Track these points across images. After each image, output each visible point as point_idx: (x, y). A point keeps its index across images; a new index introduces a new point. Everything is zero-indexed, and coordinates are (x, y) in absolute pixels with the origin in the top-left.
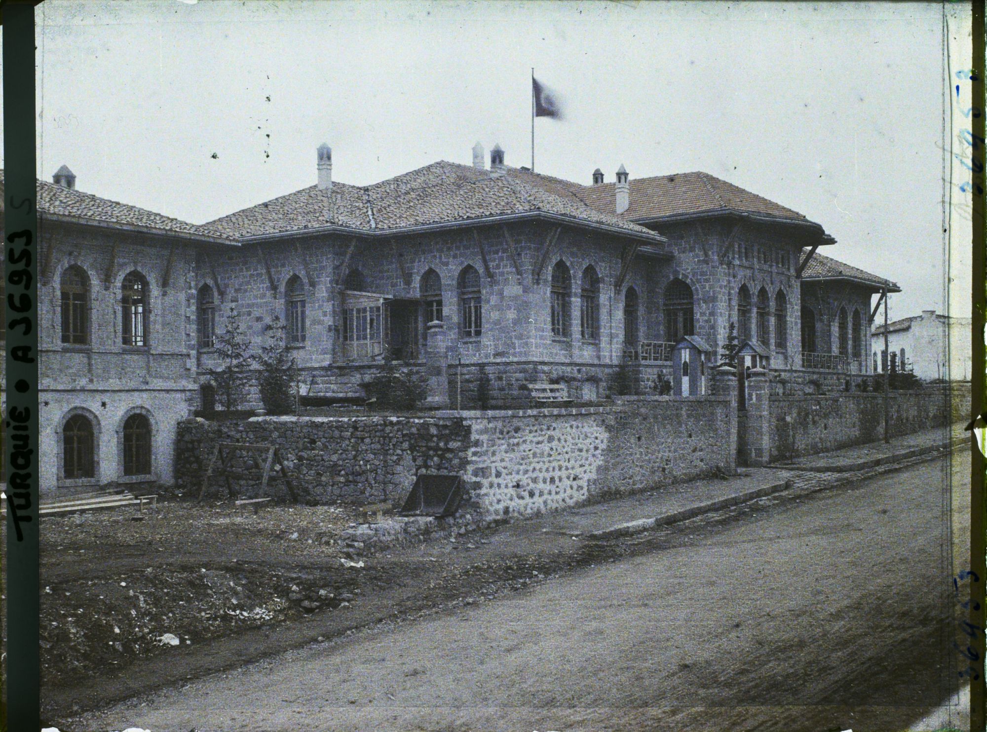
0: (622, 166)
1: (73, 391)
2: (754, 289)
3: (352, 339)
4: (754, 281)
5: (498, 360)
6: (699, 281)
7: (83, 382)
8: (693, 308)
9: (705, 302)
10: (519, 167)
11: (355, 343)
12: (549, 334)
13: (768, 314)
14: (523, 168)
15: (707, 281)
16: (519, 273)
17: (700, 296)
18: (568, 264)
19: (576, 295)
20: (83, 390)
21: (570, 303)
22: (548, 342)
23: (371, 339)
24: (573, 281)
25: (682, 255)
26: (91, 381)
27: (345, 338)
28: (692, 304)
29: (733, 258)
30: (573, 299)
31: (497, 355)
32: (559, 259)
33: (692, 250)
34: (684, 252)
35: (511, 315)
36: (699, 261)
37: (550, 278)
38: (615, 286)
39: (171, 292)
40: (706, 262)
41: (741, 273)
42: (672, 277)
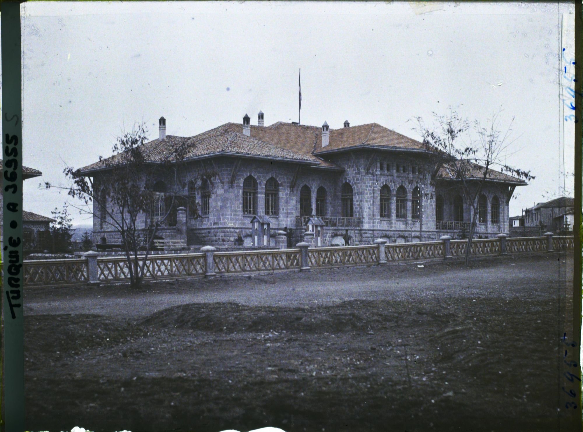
0: (326, 122)
2: (394, 187)
3: (154, 216)
4: (394, 182)
5: (214, 227)
6: (355, 183)
8: (353, 198)
9: (358, 194)
10: (290, 122)
11: (155, 217)
12: (240, 213)
13: (407, 200)
14: (293, 123)
15: (359, 183)
16: (223, 183)
17: (356, 191)
18: (256, 177)
19: (261, 193)
21: (257, 197)
22: (240, 217)
23: (161, 215)
24: (259, 186)
25: (348, 170)
27: (152, 216)
28: (352, 195)
29: (376, 171)
30: (259, 195)
31: (215, 224)
32: (249, 174)
33: (353, 166)
34: (349, 168)
35: (220, 204)
36: (356, 173)
37: (242, 185)
38: (290, 188)
40: (359, 173)
41: (382, 179)
42: (344, 182)
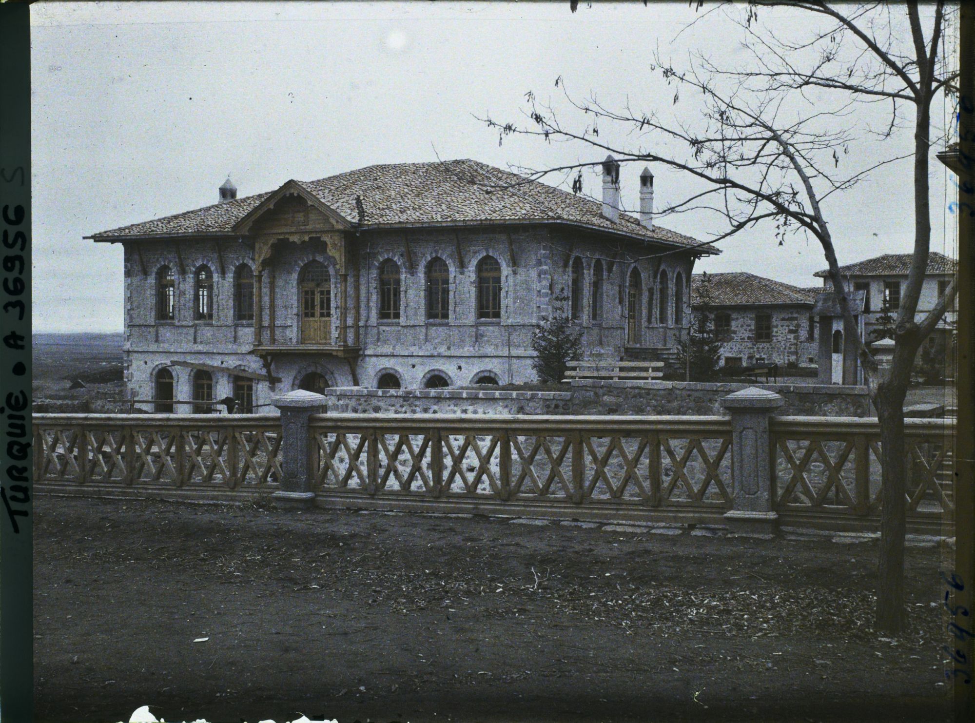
1: (432, 356)
7: (442, 350)
20: (440, 356)
26: (449, 348)
39: (521, 270)
